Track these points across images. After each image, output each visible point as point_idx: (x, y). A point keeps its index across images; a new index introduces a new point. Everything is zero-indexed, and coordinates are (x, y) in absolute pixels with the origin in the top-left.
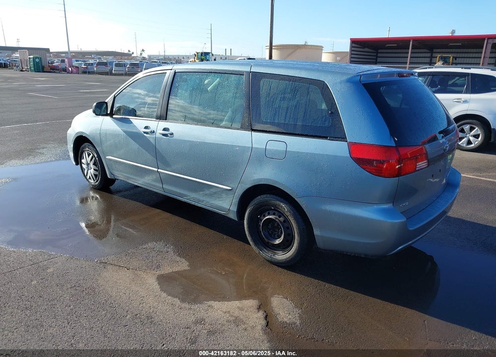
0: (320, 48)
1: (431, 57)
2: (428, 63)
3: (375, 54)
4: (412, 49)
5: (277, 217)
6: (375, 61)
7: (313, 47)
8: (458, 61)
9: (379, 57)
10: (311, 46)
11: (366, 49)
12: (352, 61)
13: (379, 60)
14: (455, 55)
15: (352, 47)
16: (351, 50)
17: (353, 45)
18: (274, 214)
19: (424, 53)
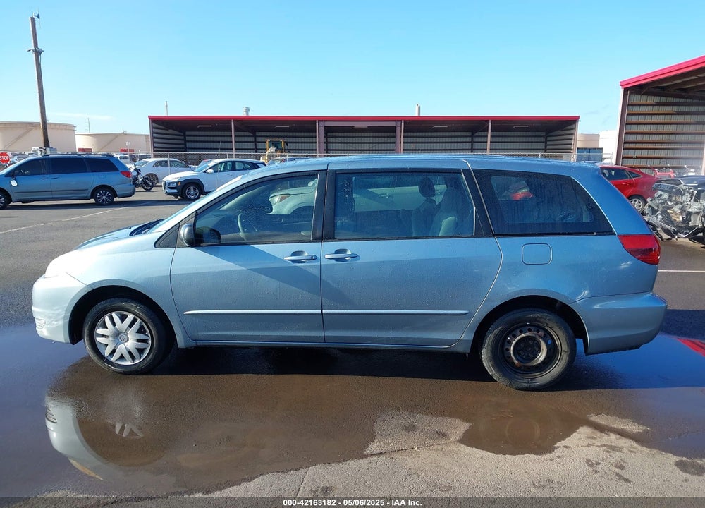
0: (70, 128)
1: (256, 142)
2: (253, 149)
3: (183, 137)
4: (235, 131)
5: (535, 333)
6: (183, 146)
7: (57, 127)
8: (290, 146)
9: (188, 141)
10: (55, 124)
11: (171, 131)
12: (155, 147)
13: (188, 145)
14: (286, 140)
15: (152, 128)
16: (153, 133)
17: (154, 125)
18: (530, 330)
19: (247, 136)
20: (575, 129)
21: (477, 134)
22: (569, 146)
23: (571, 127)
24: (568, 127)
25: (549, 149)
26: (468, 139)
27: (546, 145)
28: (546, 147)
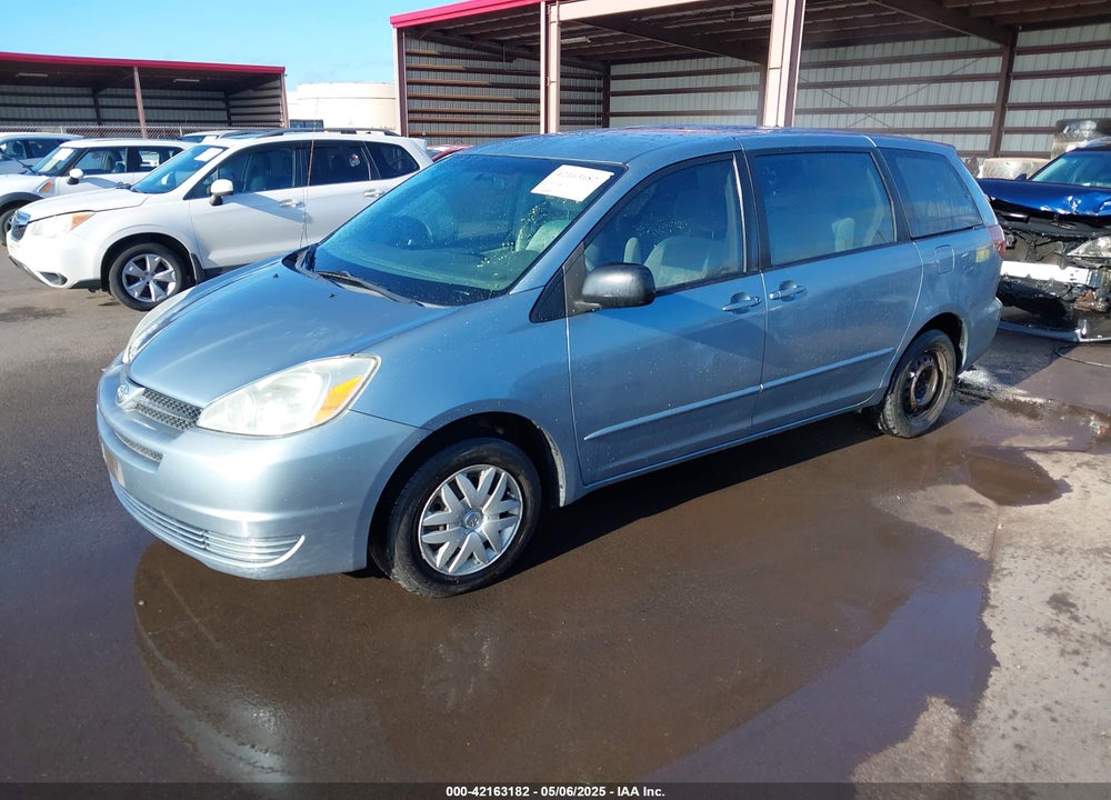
20: (280, 88)
21: (103, 93)
22: (274, 117)
23: (272, 84)
24: (266, 85)
25: (235, 122)
26: (89, 101)
27: (229, 116)
28: (229, 118)
